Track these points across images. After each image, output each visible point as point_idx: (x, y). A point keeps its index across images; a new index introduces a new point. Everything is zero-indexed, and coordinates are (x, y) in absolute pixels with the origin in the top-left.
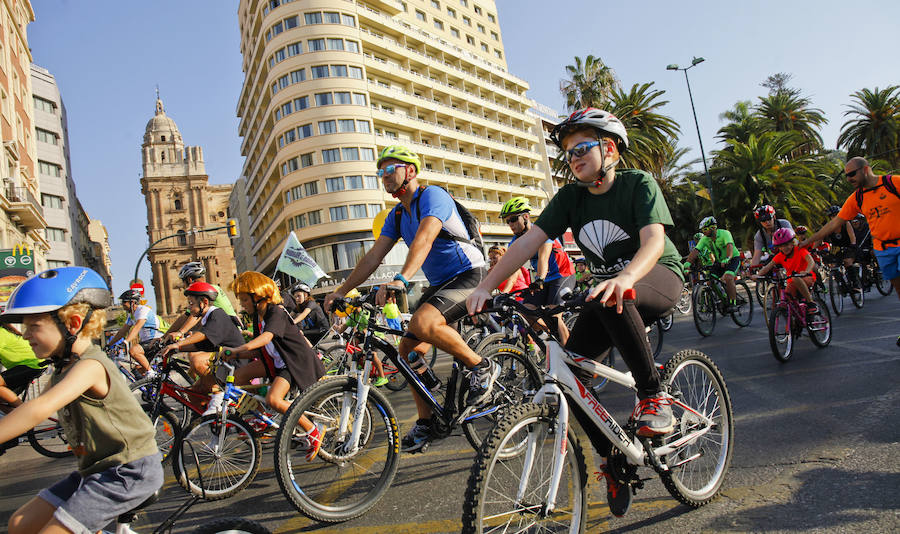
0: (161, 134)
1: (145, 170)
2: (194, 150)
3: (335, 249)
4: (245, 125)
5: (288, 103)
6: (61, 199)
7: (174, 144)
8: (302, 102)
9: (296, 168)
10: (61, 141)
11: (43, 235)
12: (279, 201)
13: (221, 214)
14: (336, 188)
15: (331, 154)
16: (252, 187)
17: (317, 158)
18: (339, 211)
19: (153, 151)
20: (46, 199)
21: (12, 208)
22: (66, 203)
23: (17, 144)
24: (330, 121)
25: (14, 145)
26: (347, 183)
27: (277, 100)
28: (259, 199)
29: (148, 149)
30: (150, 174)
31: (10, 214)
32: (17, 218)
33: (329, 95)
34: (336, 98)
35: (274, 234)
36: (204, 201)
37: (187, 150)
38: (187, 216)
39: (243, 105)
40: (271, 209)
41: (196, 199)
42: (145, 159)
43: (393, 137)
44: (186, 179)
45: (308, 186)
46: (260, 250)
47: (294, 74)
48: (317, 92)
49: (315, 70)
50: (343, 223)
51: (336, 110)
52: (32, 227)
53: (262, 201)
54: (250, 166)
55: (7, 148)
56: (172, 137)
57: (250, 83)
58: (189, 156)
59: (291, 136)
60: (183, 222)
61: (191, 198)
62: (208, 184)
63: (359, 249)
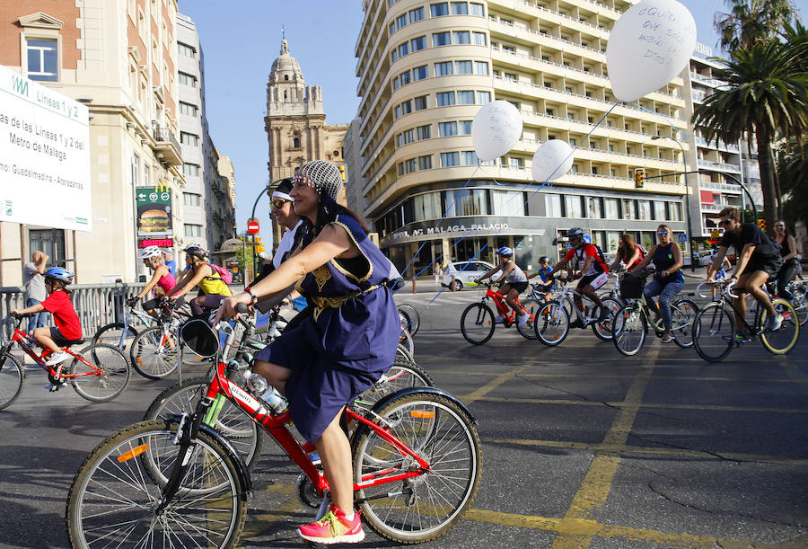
0: (285, 73)
1: (269, 109)
2: (314, 89)
3: (443, 196)
4: (362, 66)
5: (405, 44)
6: (197, 137)
7: (296, 83)
8: (419, 43)
9: (409, 111)
10: (198, 84)
11: (180, 171)
12: (391, 144)
13: (336, 153)
14: (448, 133)
15: (445, 97)
16: (366, 128)
17: (432, 101)
18: (450, 157)
19: (276, 90)
20: (185, 136)
21: (158, 147)
22: (201, 141)
23: (163, 90)
24: (446, 62)
25: (161, 90)
26: (461, 129)
27: (394, 41)
28: (372, 141)
29: (272, 88)
30: (273, 113)
31: (156, 152)
32: (161, 155)
33: (447, 34)
34: (454, 38)
35: (384, 177)
36: (320, 140)
37: (307, 89)
38: (304, 154)
39: (361, 45)
40: (383, 151)
41: (313, 138)
42: (269, 98)
43: (512, 80)
44: (305, 118)
45: (421, 130)
46: (370, 192)
47: (413, 13)
48: (435, 31)
49: (434, 7)
50: (454, 169)
51: (454, 51)
52: (173, 164)
53: (375, 143)
54: (365, 107)
55: (156, 93)
56: (295, 77)
57: (369, 23)
58: (309, 96)
59: (406, 77)
60: (300, 159)
61: (309, 136)
62: (325, 123)
63: (468, 197)
